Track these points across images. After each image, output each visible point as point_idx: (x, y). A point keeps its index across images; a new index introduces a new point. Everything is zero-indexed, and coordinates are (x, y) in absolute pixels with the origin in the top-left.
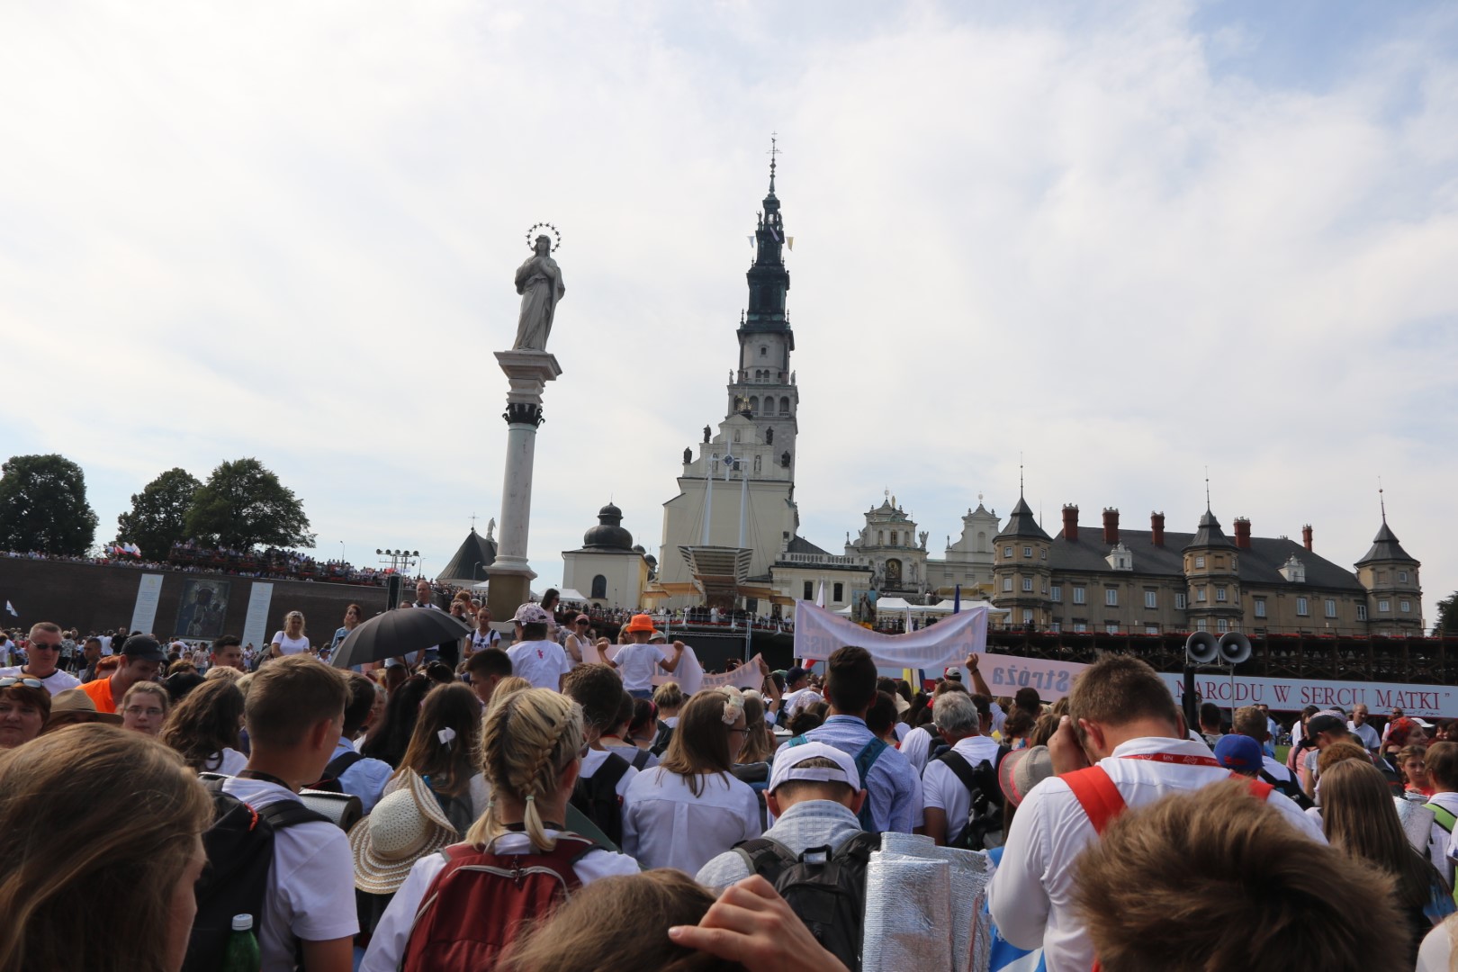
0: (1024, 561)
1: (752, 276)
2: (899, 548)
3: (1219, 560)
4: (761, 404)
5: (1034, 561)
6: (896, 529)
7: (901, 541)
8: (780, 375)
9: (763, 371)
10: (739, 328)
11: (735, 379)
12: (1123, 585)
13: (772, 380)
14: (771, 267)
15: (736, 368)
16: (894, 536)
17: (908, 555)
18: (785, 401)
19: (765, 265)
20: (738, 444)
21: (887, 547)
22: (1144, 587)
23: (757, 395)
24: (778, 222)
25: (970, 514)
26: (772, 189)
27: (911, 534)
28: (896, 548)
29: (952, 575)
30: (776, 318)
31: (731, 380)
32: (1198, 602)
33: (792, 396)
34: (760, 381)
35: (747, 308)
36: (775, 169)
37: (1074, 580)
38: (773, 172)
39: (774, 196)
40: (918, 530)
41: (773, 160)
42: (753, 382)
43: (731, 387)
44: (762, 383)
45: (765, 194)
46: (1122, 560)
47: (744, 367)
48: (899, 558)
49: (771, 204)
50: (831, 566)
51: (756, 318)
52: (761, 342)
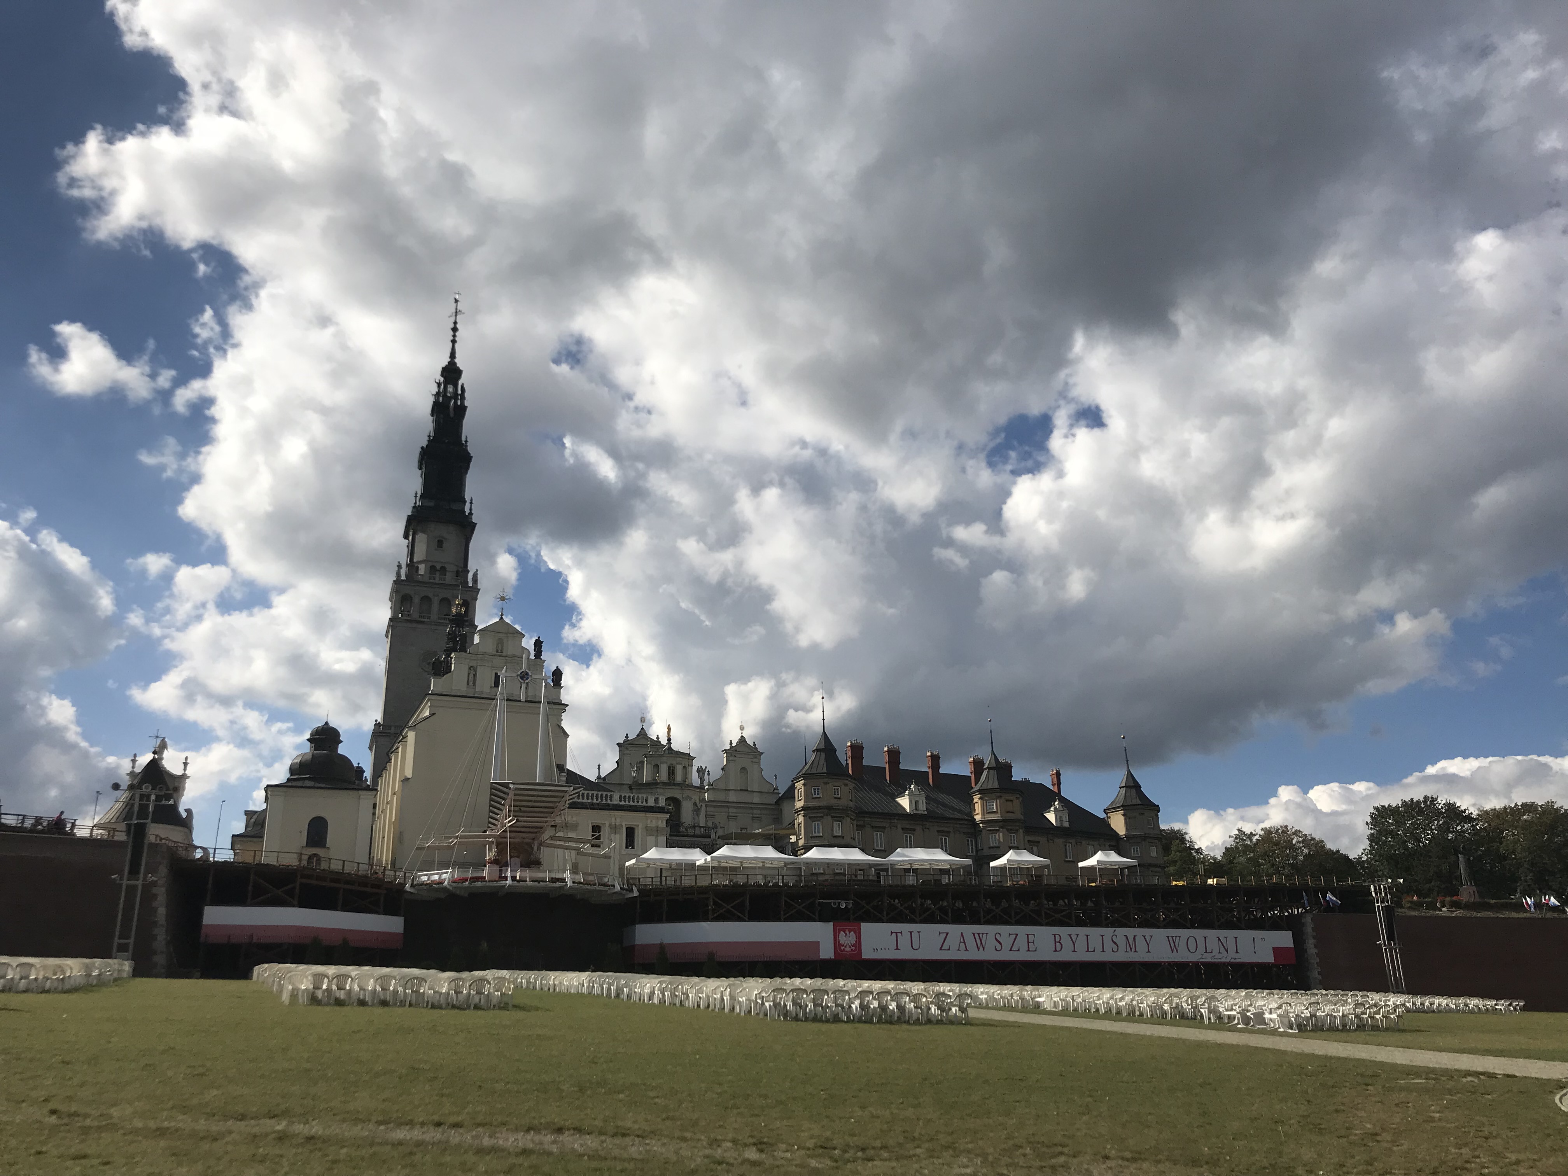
0: (833, 802)
1: (425, 454)
2: (678, 785)
3: (1009, 803)
4: (435, 607)
5: (844, 802)
6: (674, 763)
7: (679, 778)
8: (457, 574)
9: (438, 567)
10: (409, 513)
11: (403, 572)
12: (919, 829)
13: (449, 578)
14: (450, 447)
15: (404, 560)
16: (671, 771)
17: (687, 793)
18: (464, 602)
19: (442, 442)
20: (500, 656)
21: (664, 784)
22: (938, 831)
23: (431, 595)
24: (460, 394)
25: (731, 747)
26: (453, 355)
27: (689, 769)
28: (674, 784)
29: (735, 817)
30: (455, 506)
31: (398, 574)
32: (990, 848)
33: (472, 599)
34: (434, 579)
35: (419, 490)
36: (457, 334)
37: (874, 824)
38: (454, 336)
39: (455, 364)
40: (696, 764)
41: (455, 323)
42: (426, 579)
43: (397, 582)
44: (437, 581)
45: (445, 361)
46: (916, 802)
47: (415, 560)
48: (679, 796)
49: (451, 373)
50: (623, 806)
51: (432, 504)
52: (435, 532)
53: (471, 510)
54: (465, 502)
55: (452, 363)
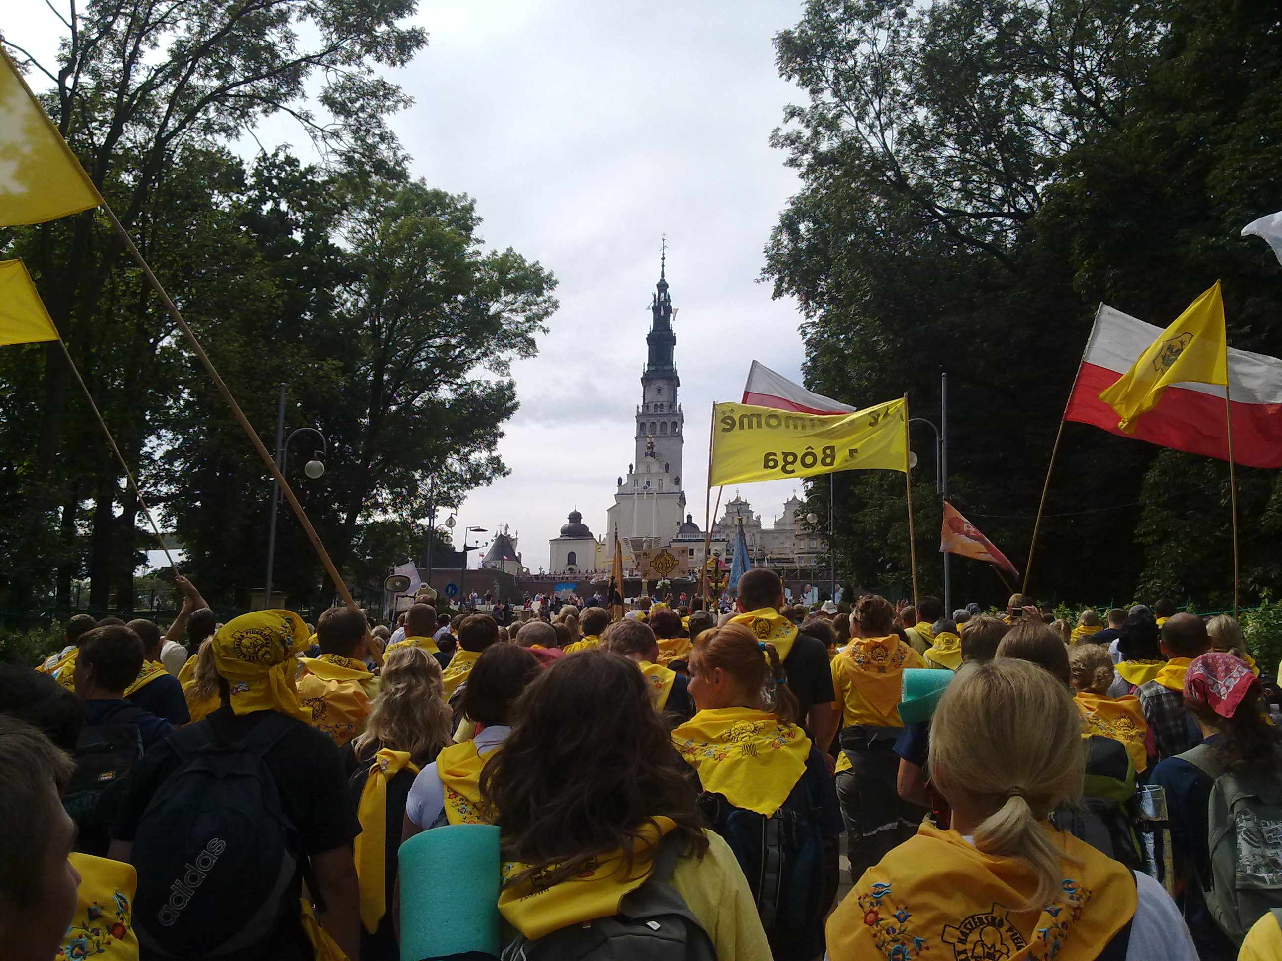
1: (650, 339)
4: (658, 428)
6: (742, 515)
8: (670, 407)
9: (659, 404)
10: (642, 376)
11: (641, 410)
13: (665, 411)
14: (663, 332)
15: (641, 403)
17: (749, 529)
18: (675, 424)
19: (659, 330)
20: (649, 473)
23: (655, 421)
24: (668, 299)
26: (663, 275)
27: (751, 517)
29: (776, 539)
30: (667, 368)
31: (638, 411)
33: (679, 419)
35: (647, 361)
36: (664, 261)
38: (662, 263)
41: (663, 255)
42: (653, 412)
43: (638, 416)
44: (659, 412)
45: (658, 279)
47: (646, 402)
49: (663, 286)
51: (654, 368)
52: (657, 385)
53: (676, 368)
54: (673, 364)
55: (663, 280)
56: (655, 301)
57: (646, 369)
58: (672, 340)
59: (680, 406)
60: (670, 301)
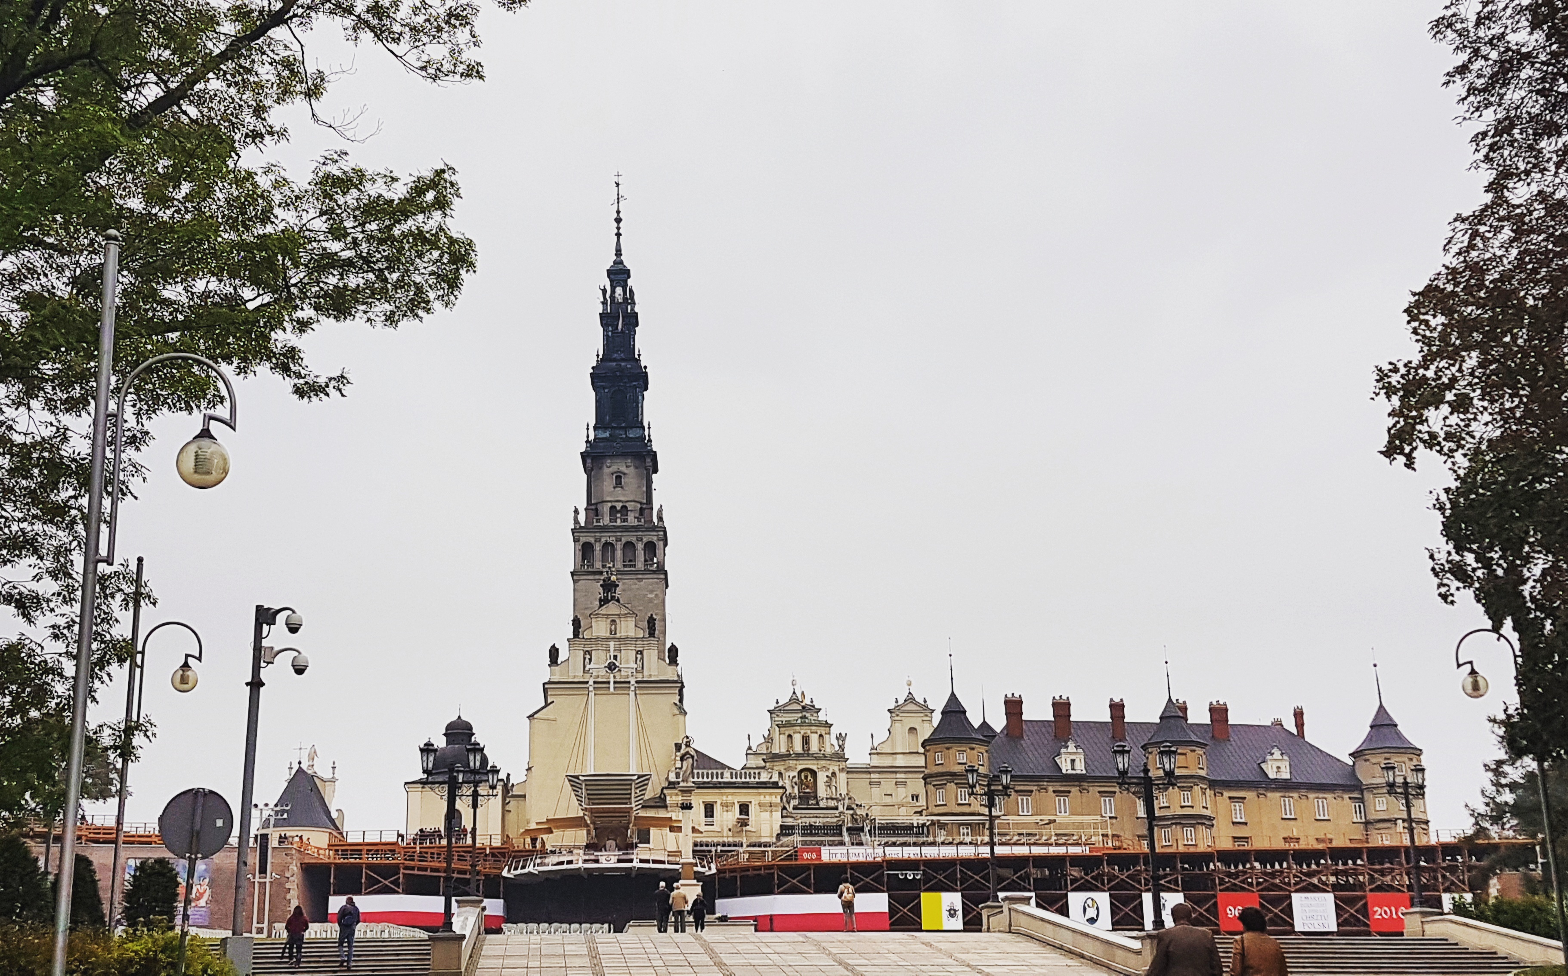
0: (958, 767)
1: (597, 377)
2: (813, 755)
4: (619, 553)
6: (808, 731)
7: (814, 747)
8: (642, 512)
9: (619, 506)
10: (583, 450)
11: (582, 520)
12: (1075, 790)
13: (632, 520)
14: (623, 364)
16: (806, 740)
17: (823, 763)
18: (651, 548)
19: (615, 360)
21: (798, 755)
22: (1100, 792)
23: (613, 542)
24: (630, 298)
25: (897, 705)
26: (618, 252)
27: (826, 737)
28: (808, 755)
30: (631, 434)
31: (576, 521)
32: (1163, 808)
33: (659, 540)
34: (616, 521)
35: (592, 423)
36: (622, 224)
37: (1018, 787)
38: (618, 228)
39: (621, 263)
41: (618, 212)
42: (606, 523)
43: (577, 530)
44: (618, 524)
46: (1073, 761)
47: (593, 502)
48: (814, 768)
49: (619, 274)
50: (735, 783)
51: (606, 435)
52: (614, 468)
53: (649, 436)
54: (643, 428)
55: (618, 262)
56: (604, 303)
57: (592, 438)
58: (641, 380)
59: (660, 511)
60: (633, 303)
